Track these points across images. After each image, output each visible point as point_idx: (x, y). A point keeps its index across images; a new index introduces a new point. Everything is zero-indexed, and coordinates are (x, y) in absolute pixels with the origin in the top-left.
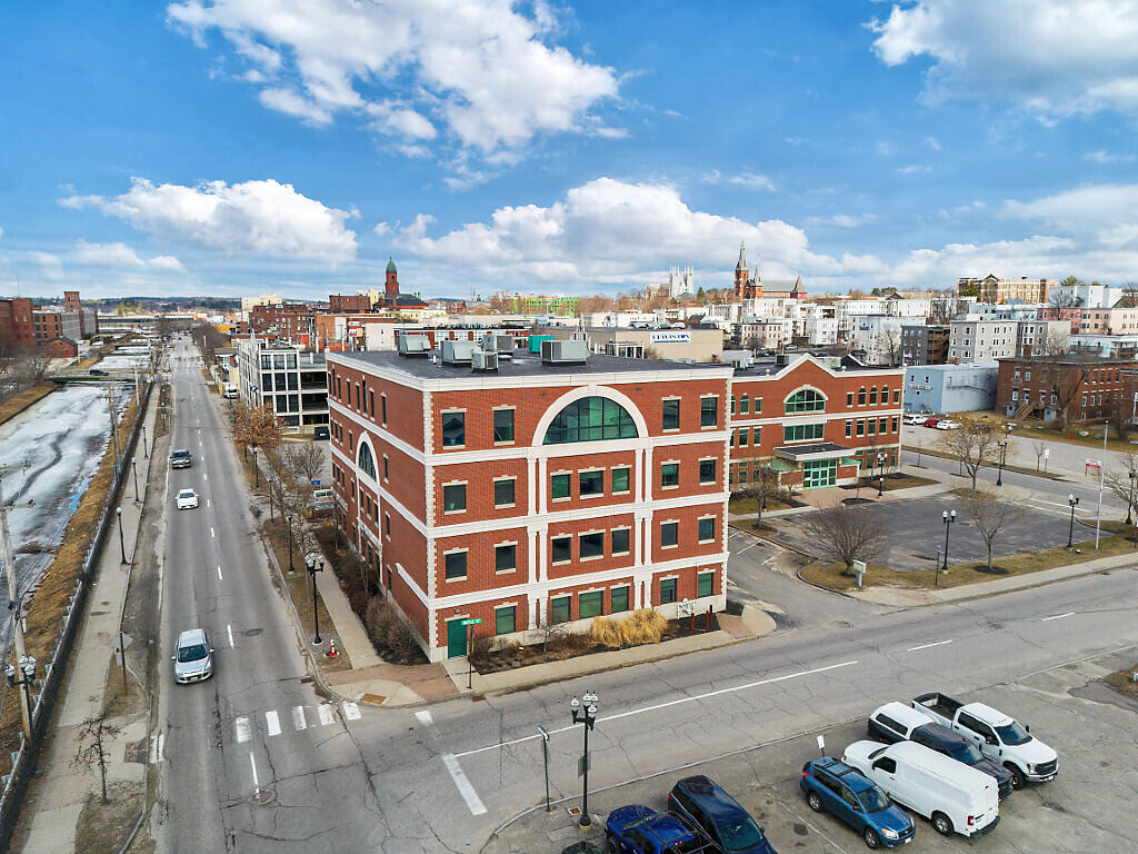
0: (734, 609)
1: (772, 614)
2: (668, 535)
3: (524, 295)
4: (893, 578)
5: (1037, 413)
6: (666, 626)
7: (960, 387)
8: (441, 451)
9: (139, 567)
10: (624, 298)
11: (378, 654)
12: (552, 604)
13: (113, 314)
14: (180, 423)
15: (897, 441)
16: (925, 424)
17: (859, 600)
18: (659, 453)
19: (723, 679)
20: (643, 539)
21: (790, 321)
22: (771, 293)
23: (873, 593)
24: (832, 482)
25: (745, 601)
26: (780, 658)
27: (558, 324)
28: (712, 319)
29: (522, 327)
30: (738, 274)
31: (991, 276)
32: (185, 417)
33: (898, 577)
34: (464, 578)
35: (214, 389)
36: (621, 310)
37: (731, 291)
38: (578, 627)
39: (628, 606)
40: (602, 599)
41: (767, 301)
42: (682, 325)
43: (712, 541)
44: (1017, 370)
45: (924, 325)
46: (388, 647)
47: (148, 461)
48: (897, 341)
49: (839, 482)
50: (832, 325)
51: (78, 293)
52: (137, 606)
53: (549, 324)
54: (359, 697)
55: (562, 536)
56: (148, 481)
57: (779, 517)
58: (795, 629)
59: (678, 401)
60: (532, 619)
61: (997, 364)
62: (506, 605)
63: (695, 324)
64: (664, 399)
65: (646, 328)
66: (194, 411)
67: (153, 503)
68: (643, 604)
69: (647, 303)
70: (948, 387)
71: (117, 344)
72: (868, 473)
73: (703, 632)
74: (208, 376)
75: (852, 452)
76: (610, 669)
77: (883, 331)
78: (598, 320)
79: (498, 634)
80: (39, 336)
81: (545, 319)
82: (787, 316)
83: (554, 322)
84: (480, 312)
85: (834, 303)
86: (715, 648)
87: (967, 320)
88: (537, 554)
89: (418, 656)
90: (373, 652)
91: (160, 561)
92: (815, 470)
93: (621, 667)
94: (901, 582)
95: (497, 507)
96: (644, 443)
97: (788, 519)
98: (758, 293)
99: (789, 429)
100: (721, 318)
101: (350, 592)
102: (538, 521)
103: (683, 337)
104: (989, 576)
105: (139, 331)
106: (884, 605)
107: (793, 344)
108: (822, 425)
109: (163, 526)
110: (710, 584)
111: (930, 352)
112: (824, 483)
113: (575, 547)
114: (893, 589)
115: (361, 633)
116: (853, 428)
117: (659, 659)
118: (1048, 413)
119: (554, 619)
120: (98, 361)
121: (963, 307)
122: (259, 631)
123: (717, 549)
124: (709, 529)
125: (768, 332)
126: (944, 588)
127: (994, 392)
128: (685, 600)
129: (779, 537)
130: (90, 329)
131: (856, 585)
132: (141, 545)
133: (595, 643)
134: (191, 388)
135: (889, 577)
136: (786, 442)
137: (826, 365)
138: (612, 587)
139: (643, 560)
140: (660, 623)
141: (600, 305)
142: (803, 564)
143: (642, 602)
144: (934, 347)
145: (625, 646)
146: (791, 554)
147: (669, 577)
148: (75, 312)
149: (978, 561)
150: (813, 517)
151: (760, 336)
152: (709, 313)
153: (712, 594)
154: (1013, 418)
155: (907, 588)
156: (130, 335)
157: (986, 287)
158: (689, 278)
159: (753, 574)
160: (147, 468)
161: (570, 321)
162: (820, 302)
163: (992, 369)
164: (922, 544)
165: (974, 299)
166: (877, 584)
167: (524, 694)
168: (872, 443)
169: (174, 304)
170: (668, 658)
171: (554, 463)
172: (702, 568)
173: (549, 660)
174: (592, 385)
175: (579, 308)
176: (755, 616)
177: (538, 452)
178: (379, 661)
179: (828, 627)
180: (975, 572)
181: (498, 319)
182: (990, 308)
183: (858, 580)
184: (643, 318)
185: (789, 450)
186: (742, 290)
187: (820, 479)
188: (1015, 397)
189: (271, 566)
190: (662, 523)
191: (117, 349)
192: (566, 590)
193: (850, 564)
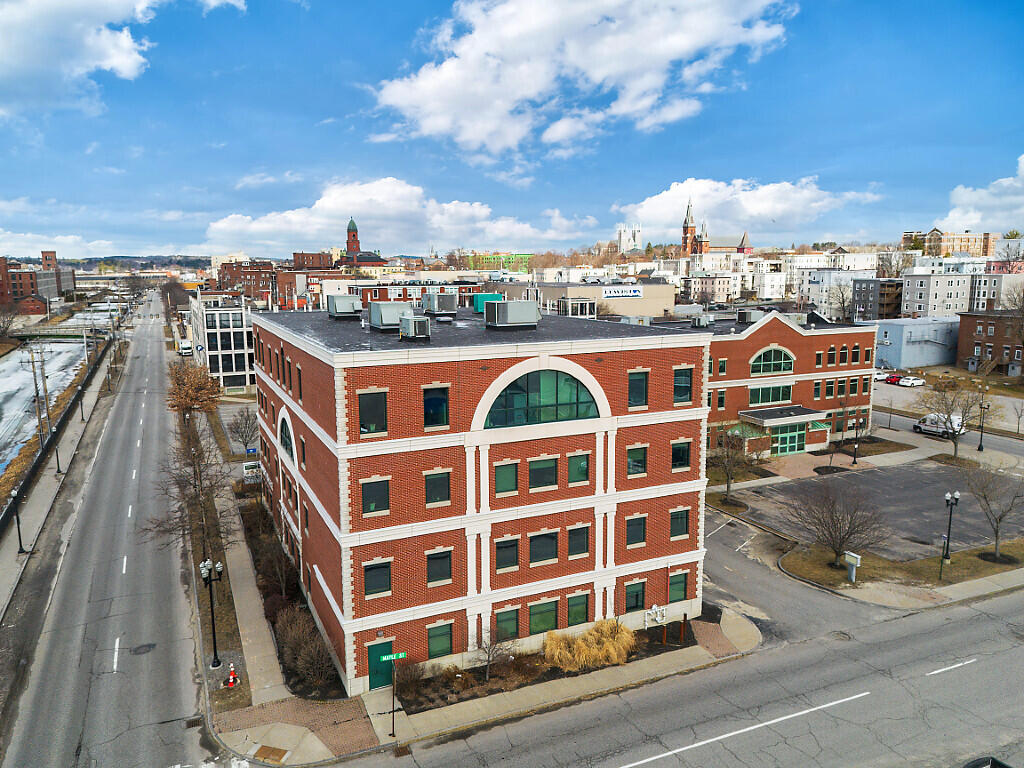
0: (711, 614)
1: (755, 621)
2: (634, 531)
3: (480, 252)
4: (888, 569)
5: (1001, 369)
6: (632, 642)
7: (920, 342)
8: (358, 440)
9: (39, 555)
10: (575, 254)
11: (287, 683)
12: (496, 619)
13: (95, 272)
14: (128, 383)
15: (868, 403)
16: (886, 381)
17: (855, 601)
18: (624, 435)
19: (706, 720)
20: (605, 538)
21: (739, 275)
22: (718, 248)
23: (869, 591)
24: (801, 448)
25: (722, 602)
26: (772, 688)
27: (511, 280)
28: (662, 273)
29: (475, 283)
30: (686, 229)
31: (936, 230)
32: (136, 375)
33: (895, 569)
34: (389, 593)
35: (171, 345)
36: (573, 265)
37: (679, 247)
38: (529, 644)
39: (587, 616)
40: (556, 611)
41: (713, 256)
42: (634, 280)
43: (686, 536)
44: (980, 324)
45: (874, 278)
46: (297, 675)
47: (84, 425)
48: (849, 294)
49: (809, 448)
50: (780, 279)
51: (55, 252)
52: (20, 609)
53: (502, 280)
54: (252, 752)
55: (508, 537)
56: (78, 449)
57: (748, 489)
58: (786, 642)
59: (647, 373)
60: (472, 640)
61: (958, 318)
62: (441, 623)
63: (646, 278)
64: (629, 371)
65: (598, 283)
66: (146, 369)
67: (75, 476)
68: (605, 613)
69: (597, 259)
70: (908, 342)
71: (90, 301)
72: (839, 437)
73: (677, 648)
74: (169, 332)
75: (822, 416)
76: (568, 704)
77: (834, 284)
78: (550, 275)
79: (431, 656)
80: (15, 293)
81: (499, 274)
82: (735, 271)
83: (508, 277)
84: (437, 268)
85: (781, 257)
86: (692, 671)
87: (915, 273)
88: (478, 561)
89: (334, 687)
90: (280, 678)
91: (63, 549)
92: (783, 435)
93: (579, 701)
94: (898, 575)
95: (429, 506)
96: (606, 424)
97: (758, 491)
98: (704, 249)
99: (755, 392)
100: (671, 273)
101: (267, 591)
102: (478, 522)
103: (635, 291)
104: (998, 567)
105: (114, 288)
106: (885, 607)
107: (741, 298)
108: (788, 387)
109: (78, 504)
110: (683, 586)
111: (882, 305)
112: (792, 449)
113: (524, 551)
114: (892, 585)
115: (271, 650)
116: (823, 389)
117: (626, 689)
118: (1013, 368)
119: (498, 636)
120: (68, 318)
121: (909, 262)
122: (151, 647)
123: (692, 545)
124: (683, 522)
125: (717, 286)
126: (951, 583)
127: (955, 347)
128: (654, 606)
129: (749, 515)
130: (66, 286)
131: (848, 579)
132: (48, 528)
133: (548, 666)
134: (149, 346)
135: (884, 568)
136: (751, 406)
137: (793, 321)
138: (568, 596)
139: (605, 562)
140: (627, 640)
141: (551, 260)
142: (783, 551)
143: (604, 612)
144: (886, 300)
145: (586, 670)
146: (767, 537)
147: (636, 581)
148: (52, 270)
149: (980, 546)
150: (784, 489)
151: (709, 290)
152: (658, 268)
153: (685, 598)
154: (976, 373)
155: (907, 584)
156: (106, 292)
157: (930, 241)
158: (637, 234)
159: (730, 566)
160: (80, 433)
161: (523, 276)
162: (767, 256)
163: (952, 323)
164: (911, 524)
165: (919, 252)
166: (872, 579)
167: (460, 744)
168: (841, 404)
169: (151, 263)
170: (638, 686)
171: (497, 451)
172: (674, 568)
173: (491, 692)
174: (544, 356)
175: (532, 264)
176: (737, 626)
177: (478, 438)
178: (285, 693)
179: (824, 641)
180: (982, 561)
181: (452, 275)
182: (937, 262)
183: (850, 575)
184: (593, 273)
185: (754, 414)
186: (689, 245)
187: (788, 445)
188: (977, 350)
189: (184, 555)
190: (627, 518)
191: (89, 305)
192: (513, 602)
193: (839, 554)
